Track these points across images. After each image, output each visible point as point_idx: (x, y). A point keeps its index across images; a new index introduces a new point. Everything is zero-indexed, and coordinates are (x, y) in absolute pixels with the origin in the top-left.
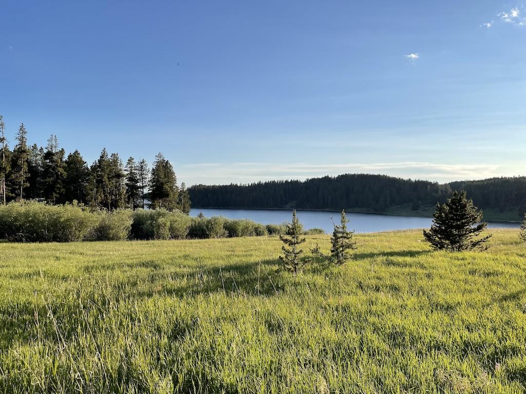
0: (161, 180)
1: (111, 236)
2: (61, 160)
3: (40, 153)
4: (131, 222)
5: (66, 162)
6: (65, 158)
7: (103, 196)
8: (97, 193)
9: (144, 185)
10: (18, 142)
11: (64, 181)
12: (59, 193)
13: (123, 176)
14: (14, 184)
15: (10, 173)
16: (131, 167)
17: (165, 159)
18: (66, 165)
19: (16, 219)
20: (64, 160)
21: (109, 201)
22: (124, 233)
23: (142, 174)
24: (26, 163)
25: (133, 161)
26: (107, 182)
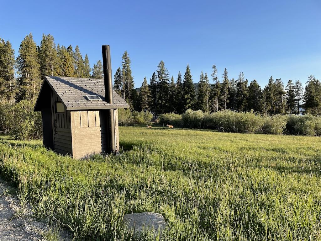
0: (312, 94)
1: (272, 131)
2: (246, 86)
3: (235, 84)
4: (286, 123)
5: (249, 87)
6: (248, 85)
7: (270, 106)
8: (266, 105)
9: (299, 98)
10: (223, 79)
11: (247, 99)
12: (245, 106)
13: (284, 93)
14: (222, 101)
15: (220, 95)
16: (290, 87)
17: (315, 79)
18: (249, 89)
19: (220, 120)
20: (248, 86)
21: (274, 110)
22: (280, 130)
23: (297, 91)
24: (227, 90)
25: (292, 83)
26: (273, 98)
